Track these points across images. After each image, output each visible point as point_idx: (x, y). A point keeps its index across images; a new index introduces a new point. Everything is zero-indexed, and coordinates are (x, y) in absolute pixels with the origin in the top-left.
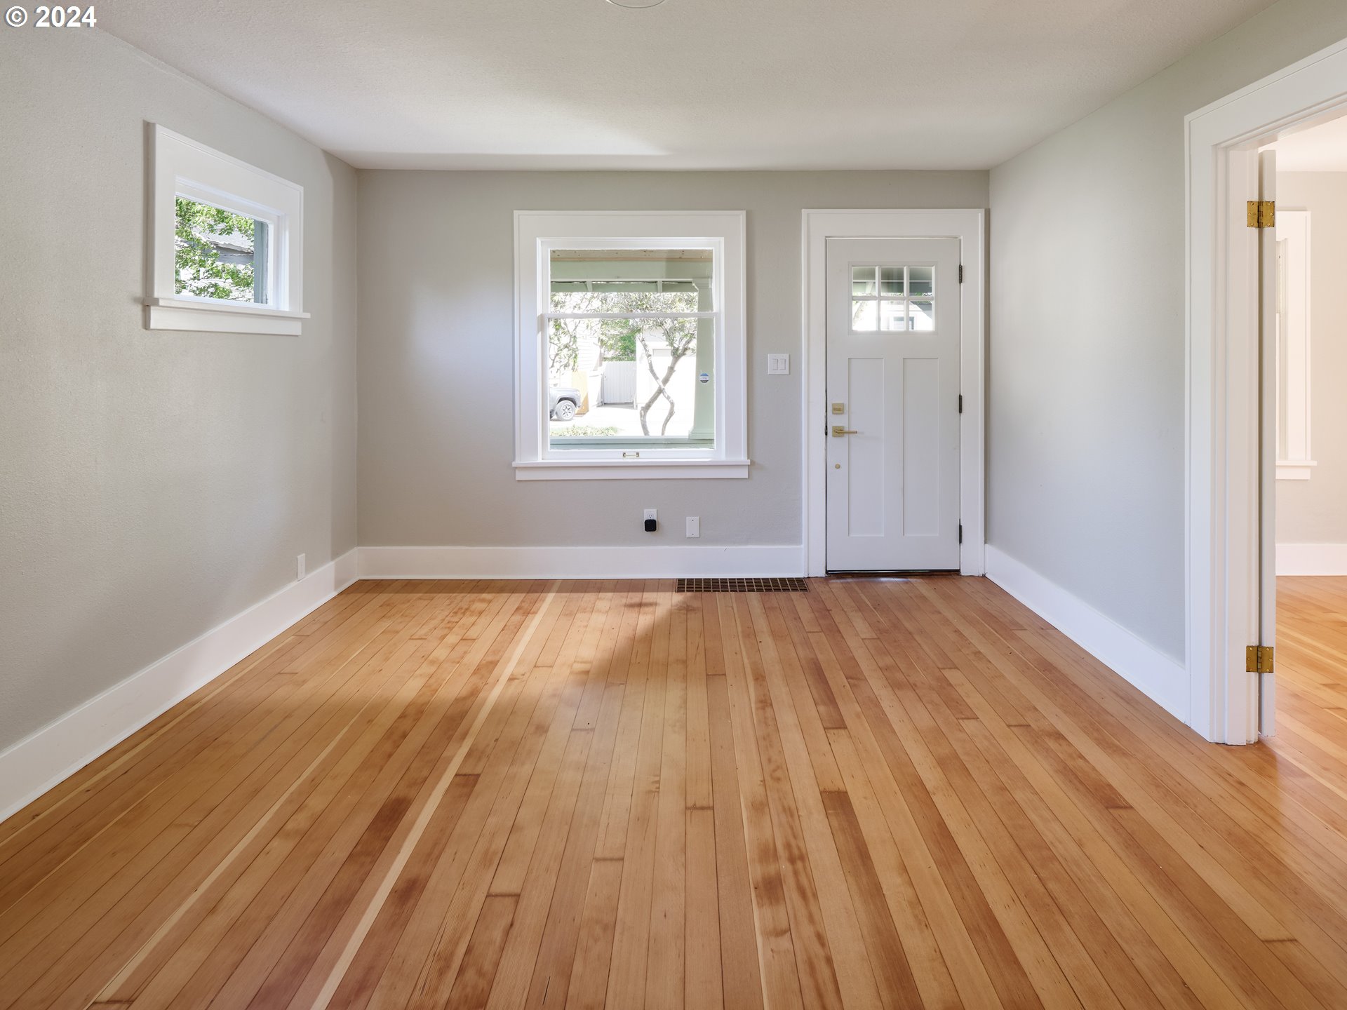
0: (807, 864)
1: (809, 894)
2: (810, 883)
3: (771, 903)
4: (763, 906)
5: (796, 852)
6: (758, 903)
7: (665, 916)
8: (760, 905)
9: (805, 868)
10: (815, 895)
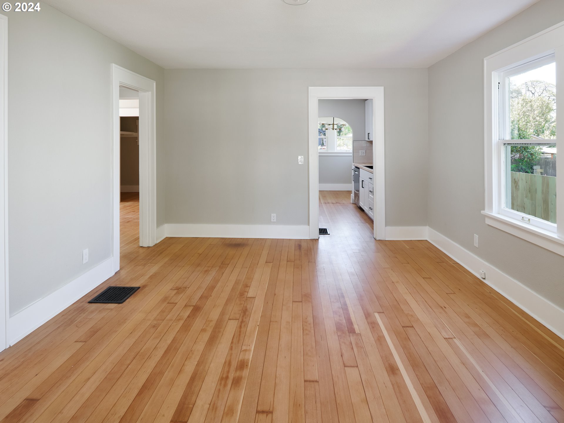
0: (221, 375)
1: (227, 363)
2: (224, 368)
3: (244, 360)
4: (248, 359)
5: (223, 382)
6: (249, 360)
7: (285, 357)
8: (248, 360)
9: (223, 374)
10: (225, 362)
